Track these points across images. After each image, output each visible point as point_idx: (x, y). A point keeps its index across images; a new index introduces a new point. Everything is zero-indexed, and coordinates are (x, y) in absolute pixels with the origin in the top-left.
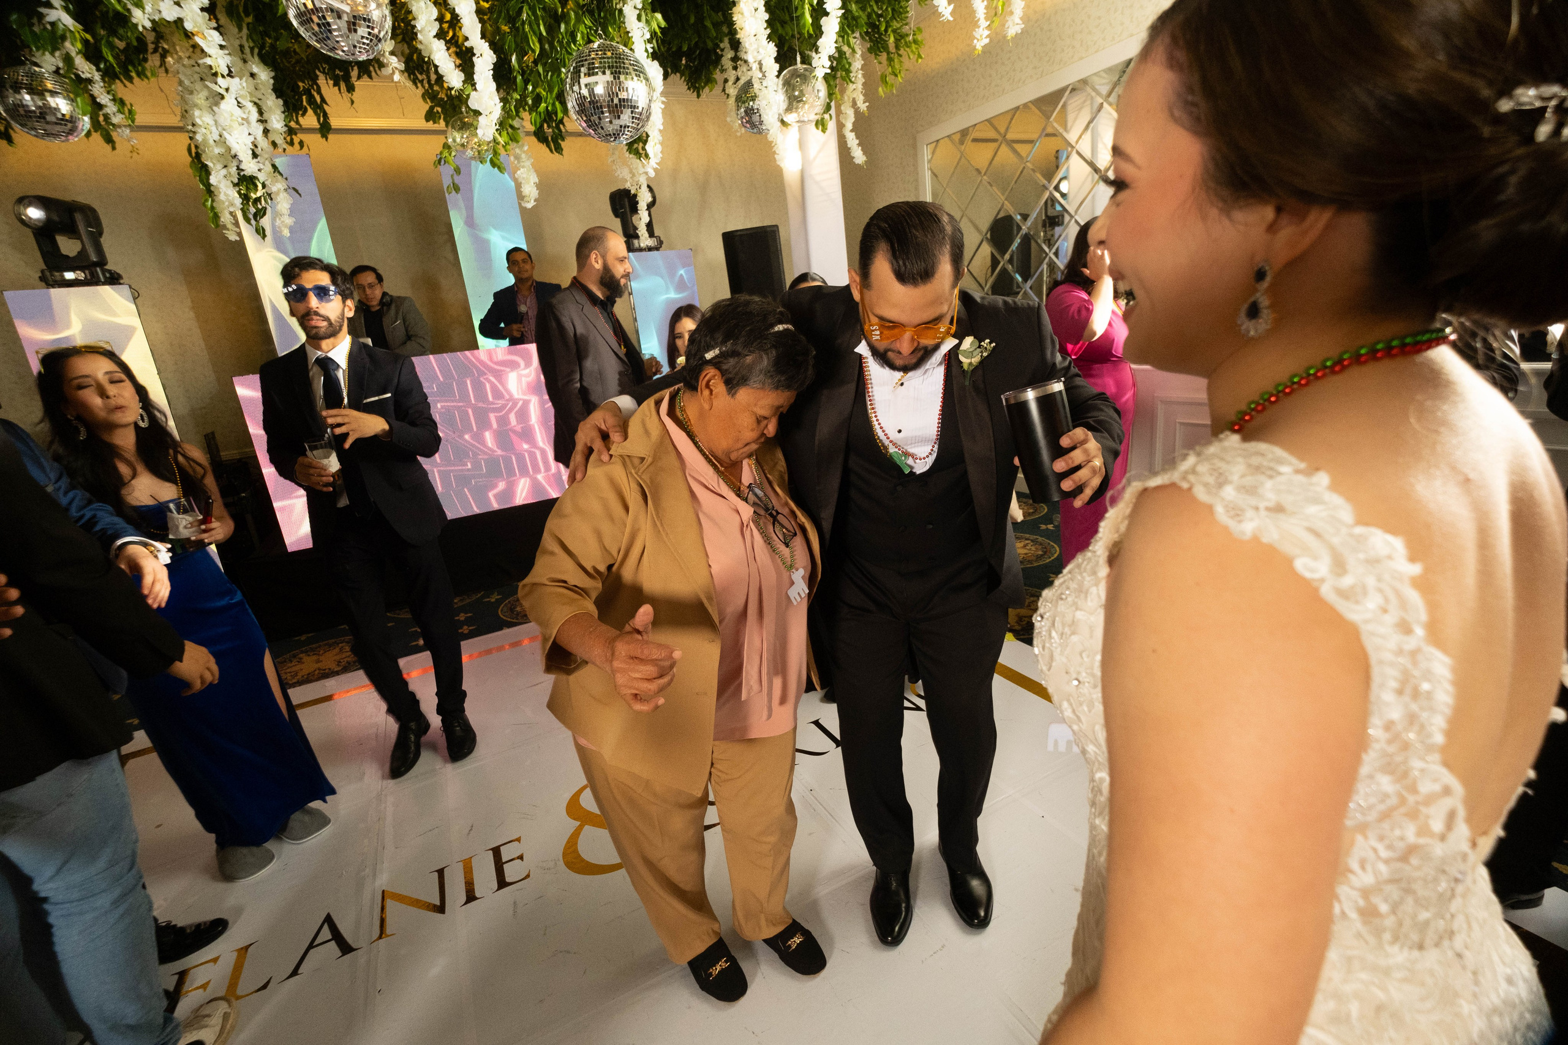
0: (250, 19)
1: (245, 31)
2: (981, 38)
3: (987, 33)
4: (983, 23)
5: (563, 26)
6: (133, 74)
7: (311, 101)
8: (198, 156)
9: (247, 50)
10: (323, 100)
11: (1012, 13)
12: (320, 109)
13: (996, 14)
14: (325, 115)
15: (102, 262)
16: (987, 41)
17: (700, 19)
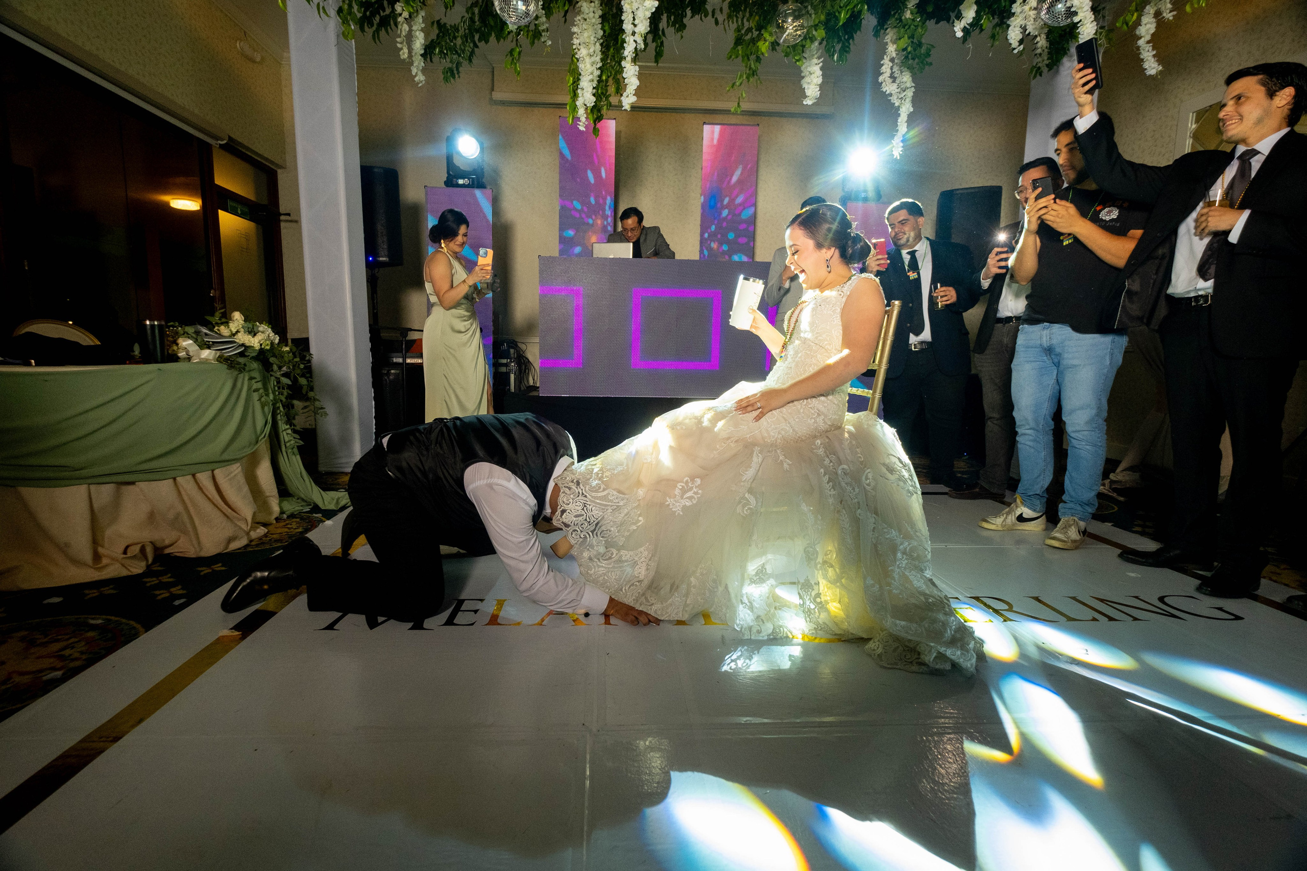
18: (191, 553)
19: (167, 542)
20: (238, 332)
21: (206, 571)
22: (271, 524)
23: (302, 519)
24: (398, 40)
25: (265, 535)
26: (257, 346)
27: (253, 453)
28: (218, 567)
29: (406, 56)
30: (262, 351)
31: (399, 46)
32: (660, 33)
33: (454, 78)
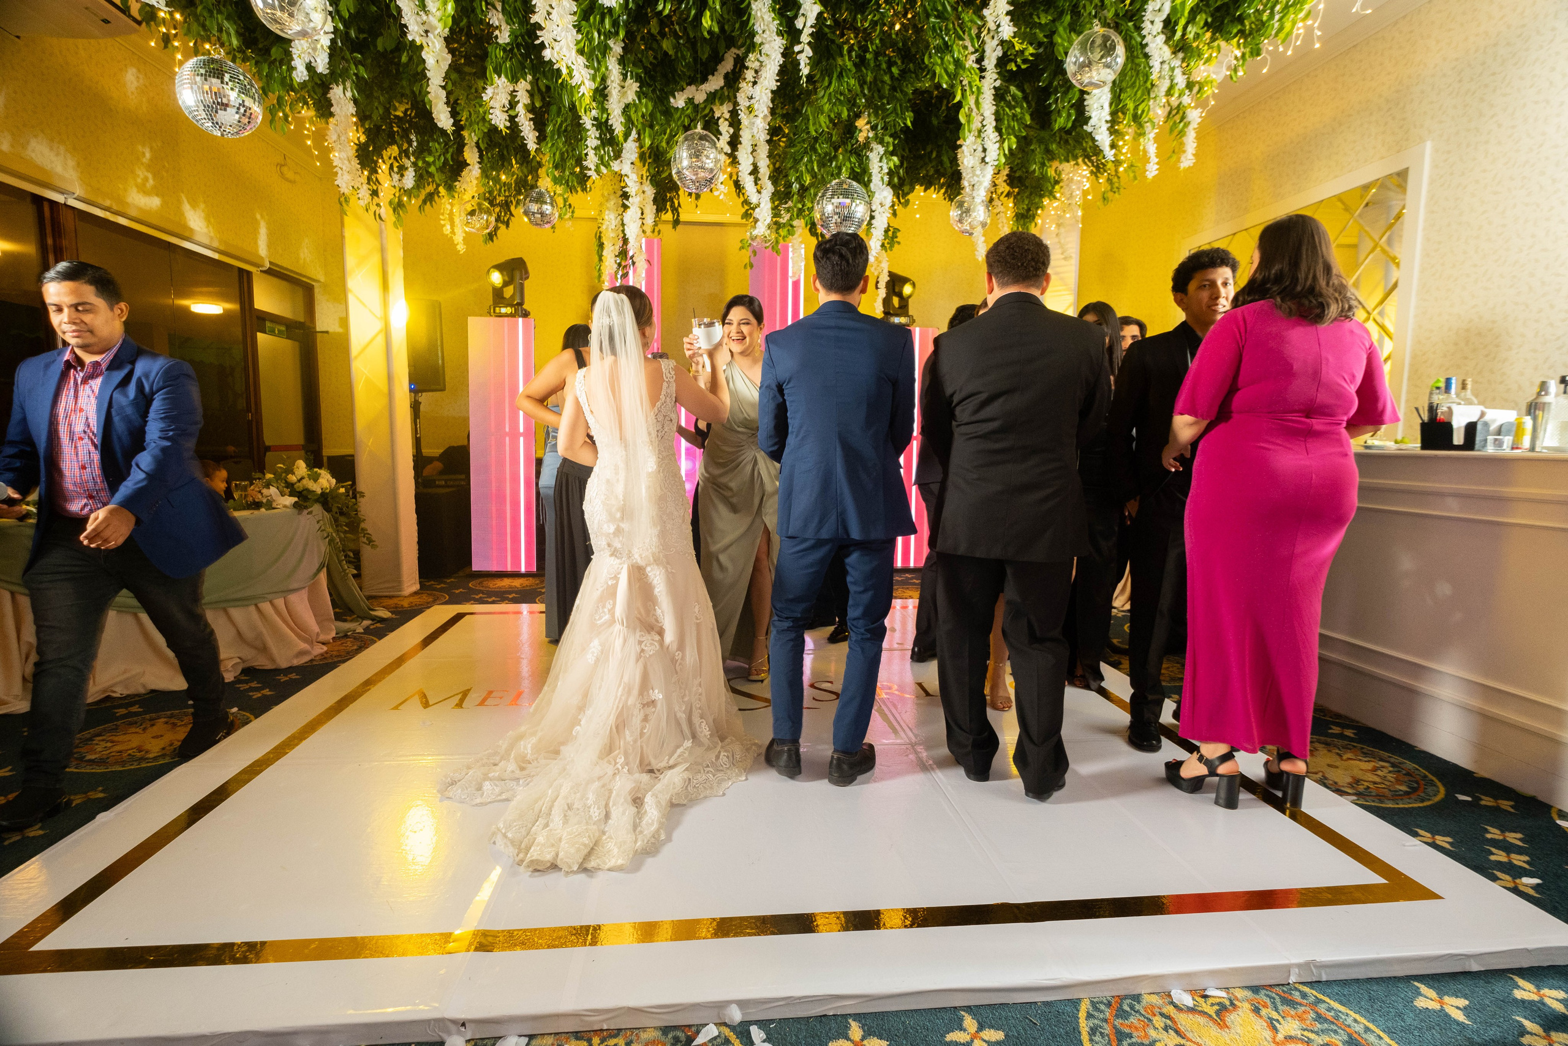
0: (650, 161)
1: (647, 167)
2: (1152, 170)
3: (1157, 167)
4: (1154, 159)
5: (834, 163)
6: (579, 189)
7: (672, 205)
8: (600, 237)
9: (645, 178)
10: (679, 205)
11: (1184, 152)
12: (675, 210)
13: (1174, 152)
14: (678, 215)
15: (521, 304)
16: (1157, 172)
17: (939, 156)
18: (269, 666)
19: (249, 657)
20: (302, 478)
21: (283, 678)
22: (329, 643)
23: (355, 638)
24: (441, 217)
25: (326, 652)
26: (319, 491)
27: (313, 584)
28: (293, 676)
29: (448, 232)
30: (323, 494)
31: (442, 222)
32: (676, 205)
33: (493, 241)
